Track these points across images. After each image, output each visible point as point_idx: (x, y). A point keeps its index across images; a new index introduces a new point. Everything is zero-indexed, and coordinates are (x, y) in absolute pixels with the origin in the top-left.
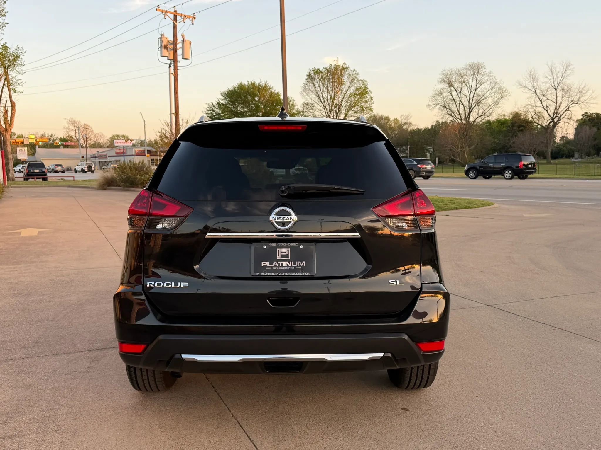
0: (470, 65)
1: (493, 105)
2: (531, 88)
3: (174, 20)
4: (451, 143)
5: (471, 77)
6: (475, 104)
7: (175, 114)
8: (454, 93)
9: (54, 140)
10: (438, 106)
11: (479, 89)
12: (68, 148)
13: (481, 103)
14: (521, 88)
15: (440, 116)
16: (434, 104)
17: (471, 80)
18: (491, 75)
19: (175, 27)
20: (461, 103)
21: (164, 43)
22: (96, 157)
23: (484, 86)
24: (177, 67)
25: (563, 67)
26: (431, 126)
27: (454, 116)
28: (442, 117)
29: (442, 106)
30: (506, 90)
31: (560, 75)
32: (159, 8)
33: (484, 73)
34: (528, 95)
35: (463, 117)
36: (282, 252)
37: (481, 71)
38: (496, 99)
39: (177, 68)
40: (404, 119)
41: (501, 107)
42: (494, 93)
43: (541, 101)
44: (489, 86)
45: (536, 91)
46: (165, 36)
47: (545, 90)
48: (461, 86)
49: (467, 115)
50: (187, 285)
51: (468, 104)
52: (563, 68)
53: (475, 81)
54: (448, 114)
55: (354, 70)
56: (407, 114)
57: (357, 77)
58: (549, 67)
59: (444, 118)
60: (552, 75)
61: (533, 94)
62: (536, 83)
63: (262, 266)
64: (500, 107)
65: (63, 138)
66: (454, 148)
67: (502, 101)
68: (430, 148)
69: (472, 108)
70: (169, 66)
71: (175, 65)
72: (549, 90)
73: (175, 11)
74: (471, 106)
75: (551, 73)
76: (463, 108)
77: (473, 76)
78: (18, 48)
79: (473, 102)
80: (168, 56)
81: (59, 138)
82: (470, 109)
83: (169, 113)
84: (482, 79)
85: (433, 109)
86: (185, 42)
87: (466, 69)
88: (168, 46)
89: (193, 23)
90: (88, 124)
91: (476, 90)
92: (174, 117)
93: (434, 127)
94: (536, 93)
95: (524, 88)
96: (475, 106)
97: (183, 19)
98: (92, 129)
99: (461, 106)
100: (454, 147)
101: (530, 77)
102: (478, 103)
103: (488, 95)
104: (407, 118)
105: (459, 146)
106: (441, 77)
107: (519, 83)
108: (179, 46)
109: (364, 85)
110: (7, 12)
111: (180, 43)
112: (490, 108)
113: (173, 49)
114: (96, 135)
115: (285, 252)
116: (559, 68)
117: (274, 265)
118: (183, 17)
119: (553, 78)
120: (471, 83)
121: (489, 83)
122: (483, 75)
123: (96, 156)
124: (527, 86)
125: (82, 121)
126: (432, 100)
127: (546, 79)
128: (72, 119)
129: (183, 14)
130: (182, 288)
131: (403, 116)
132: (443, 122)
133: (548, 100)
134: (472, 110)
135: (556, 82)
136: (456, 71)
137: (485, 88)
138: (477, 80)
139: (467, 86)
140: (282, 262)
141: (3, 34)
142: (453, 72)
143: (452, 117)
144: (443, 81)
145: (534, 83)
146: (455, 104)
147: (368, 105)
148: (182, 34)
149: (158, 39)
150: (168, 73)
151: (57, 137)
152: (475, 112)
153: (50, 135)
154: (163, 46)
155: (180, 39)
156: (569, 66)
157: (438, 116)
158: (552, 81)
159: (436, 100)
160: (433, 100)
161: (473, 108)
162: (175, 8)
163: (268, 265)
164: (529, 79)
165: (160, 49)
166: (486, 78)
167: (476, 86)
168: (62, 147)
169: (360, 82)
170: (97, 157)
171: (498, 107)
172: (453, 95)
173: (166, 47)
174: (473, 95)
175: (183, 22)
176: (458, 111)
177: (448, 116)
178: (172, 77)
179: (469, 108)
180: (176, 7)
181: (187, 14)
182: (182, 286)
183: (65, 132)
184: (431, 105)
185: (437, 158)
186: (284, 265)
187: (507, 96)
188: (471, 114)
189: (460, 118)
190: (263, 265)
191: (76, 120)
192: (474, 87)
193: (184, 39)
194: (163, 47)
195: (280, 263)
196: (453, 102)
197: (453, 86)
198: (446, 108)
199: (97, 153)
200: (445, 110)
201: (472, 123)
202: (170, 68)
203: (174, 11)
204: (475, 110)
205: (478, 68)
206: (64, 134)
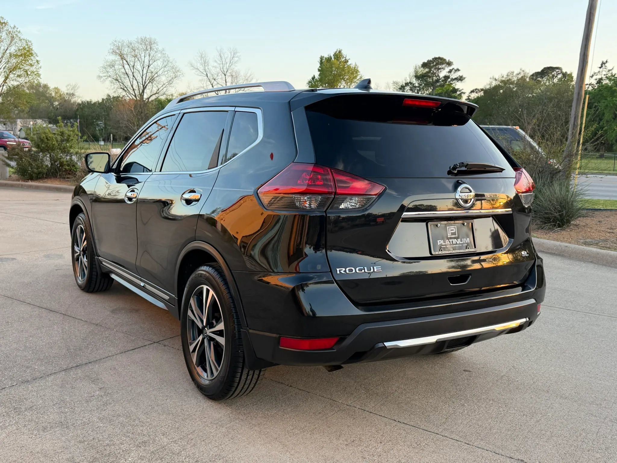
0: (141, 39)
1: (167, 84)
2: (202, 71)
4: (126, 120)
5: (143, 52)
6: (148, 81)
8: (126, 66)
10: (110, 79)
11: (152, 66)
13: (154, 80)
14: (193, 69)
15: (112, 89)
16: (105, 76)
17: (143, 55)
18: (164, 52)
20: (134, 78)
23: (157, 63)
25: (231, 53)
26: (101, 99)
27: (128, 91)
28: (114, 90)
29: (113, 79)
30: (179, 70)
31: (228, 61)
33: (157, 49)
34: (200, 78)
35: (137, 92)
36: (451, 230)
37: (154, 46)
38: (170, 78)
40: (70, 89)
41: (175, 87)
42: (167, 71)
43: (212, 85)
44: (162, 63)
45: (207, 74)
47: (216, 74)
48: (133, 60)
49: (141, 92)
50: (380, 269)
51: (141, 80)
52: (231, 55)
53: (147, 57)
54: (121, 88)
55: (15, 27)
56: (74, 84)
57: (19, 35)
58: (218, 52)
59: (117, 92)
60: (221, 60)
61: (204, 77)
62: (206, 66)
63: (439, 244)
64: (173, 86)
66: (130, 126)
67: (175, 81)
68: (101, 123)
69: (145, 85)
72: (219, 75)
74: (145, 82)
75: (220, 58)
76: (137, 84)
77: (145, 51)
79: (147, 79)
82: (143, 86)
84: (155, 55)
85: (105, 81)
87: (138, 42)
91: (149, 67)
93: (104, 101)
94: (207, 77)
95: (196, 70)
96: (149, 83)
99: (135, 82)
100: (130, 124)
101: (201, 59)
102: (152, 80)
103: (161, 73)
104: (74, 88)
105: (136, 124)
106: (112, 47)
107: (191, 65)
109: (27, 45)
112: (164, 86)
115: (453, 230)
116: (227, 55)
117: (446, 243)
119: (222, 64)
120: (143, 58)
121: (162, 61)
122: (156, 52)
124: (198, 68)
126: (102, 71)
127: (216, 63)
130: (376, 272)
131: (69, 86)
132: (115, 96)
133: (218, 85)
134: (146, 86)
135: (225, 68)
136: (128, 44)
137: (158, 65)
138: (149, 56)
139: (139, 60)
140: (452, 240)
142: (125, 44)
143: (124, 92)
144: (114, 52)
145: (205, 66)
146: (128, 78)
147: (33, 69)
152: (149, 89)
156: (236, 53)
157: (111, 89)
158: (221, 66)
159: (107, 72)
160: (104, 72)
161: (147, 85)
163: (443, 244)
164: (201, 61)
166: (159, 55)
167: (149, 62)
169: (22, 41)
171: (171, 87)
172: (126, 68)
174: (146, 71)
176: (132, 86)
177: (121, 90)
179: (143, 84)
182: (375, 271)
184: (101, 77)
185: (112, 135)
186: (454, 243)
187: (181, 76)
188: (145, 91)
189: (134, 94)
192: (147, 63)
195: (451, 240)
196: (126, 76)
197: (125, 59)
198: (119, 82)
200: (118, 83)
201: (147, 100)
204: (149, 86)
205: (150, 44)
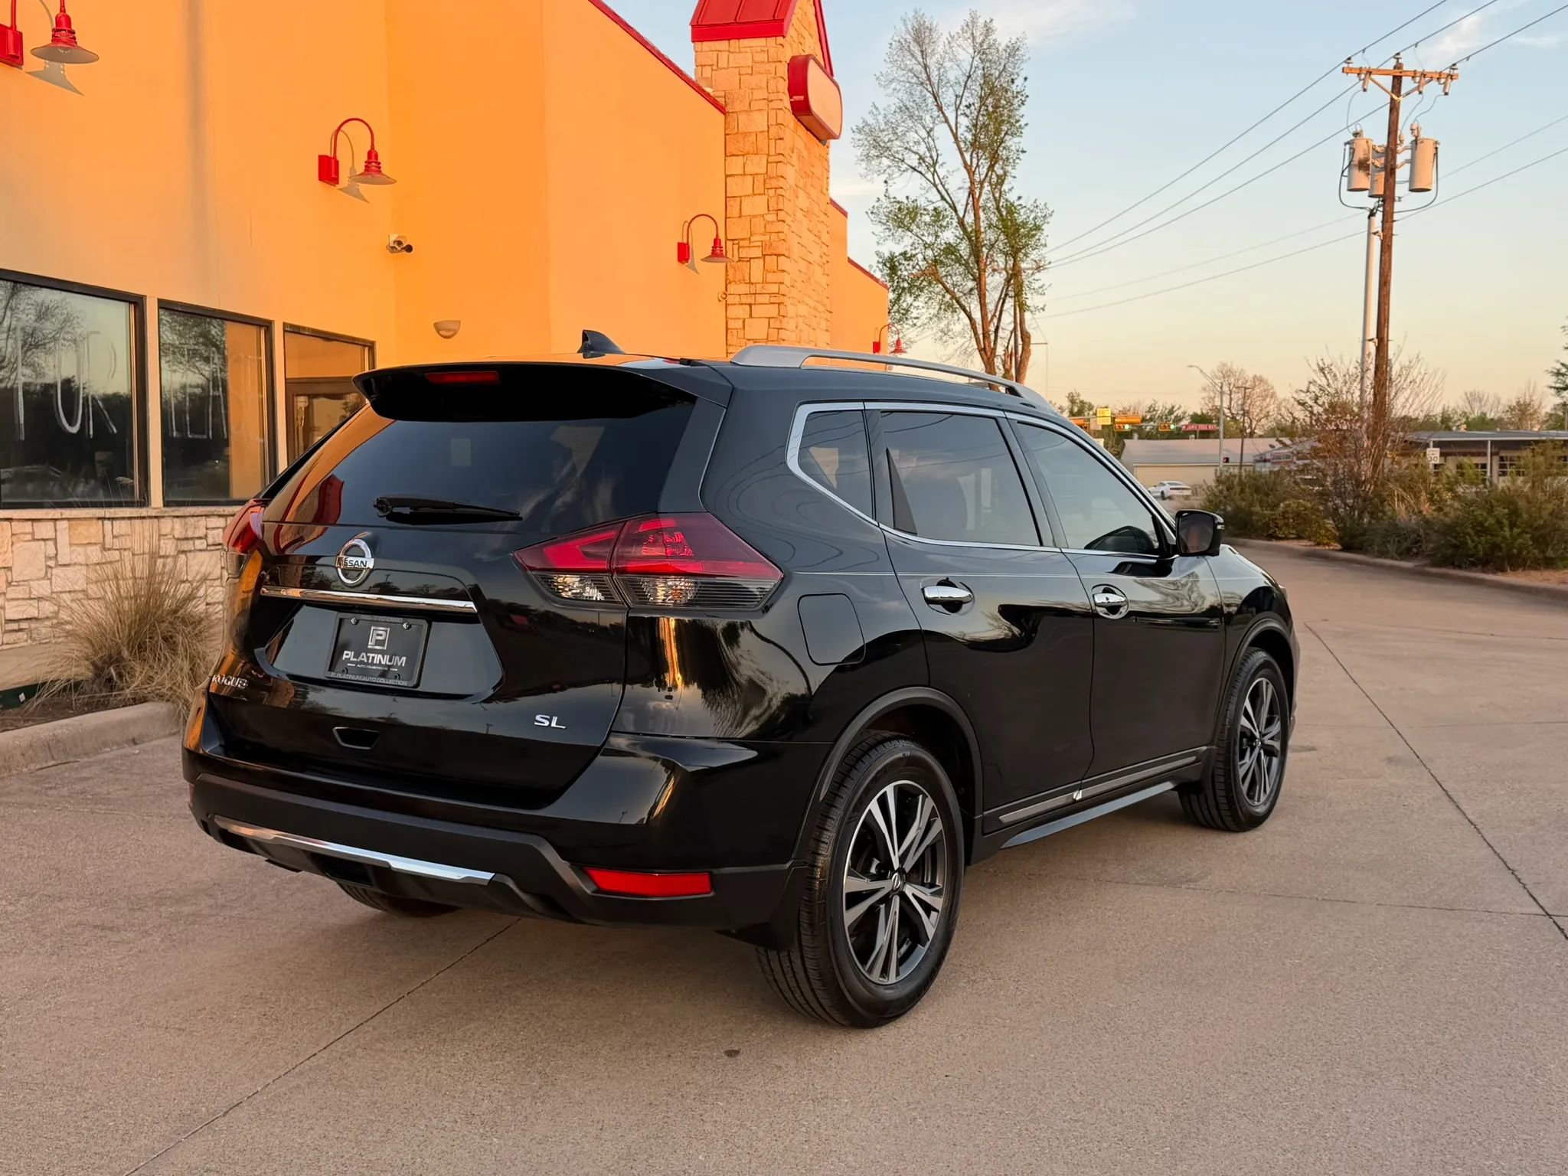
3: (1392, 92)
7: (1376, 340)
9: (1178, 419)
12: (1208, 438)
19: (1394, 108)
21: (1359, 155)
22: (1265, 461)
24: (1392, 213)
32: (1350, 65)
36: (377, 635)
39: (1392, 217)
46: (1365, 135)
50: (246, 685)
65: (1199, 413)
70: (1368, 213)
71: (1388, 209)
73: (1398, 66)
78: (1037, 207)
80: (1369, 187)
81: (1191, 413)
83: (1361, 339)
86: (1419, 145)
88: (1370, 162)
89: (1447, 91)
90: (1265, 377)
92: (1372, 348)
97: (1416, 85)
98: (1272, 388)
108: (1402, 157)
110: (1026, 125)
111: (1406, 149)
113: (1385, 168)
114: (1281, 403)
115: (381, 635)
117: (360, 658)
118: (1418, 79)
123: (1268, 457)
125: (1249, 368)
128: (1224, 365)
129: (1420, 70)
130: (238, 688)
140: (374, 655)
141: (1015, 177)
148: (1412, 125)
149: (1343, 146)
150: (1366, 233)
151: (1185, 413)
153: (1169, 406)
154: (1356, 161)
155: (1407, 138)
162: (1398, 59)
163: (352, 659)
165: (1346, 173)
168: (1193, 436)
170: (1269, 461)
173: (1363, 165)
175: (1417, 92)
178: (1377, 242)
180: (1401, 55)
181: (1428, 69)
182: (240, 685)
183: (1203, 398)
186: (375, 662)
190: (344, 657)
191: (1235, 368)
193: (1416, 137)
194: (1355, 166)
195: (371, 655)
199: (1270, 449)
202: (1372, 218)
203: (1395, 68)
206: (1200, 403)
